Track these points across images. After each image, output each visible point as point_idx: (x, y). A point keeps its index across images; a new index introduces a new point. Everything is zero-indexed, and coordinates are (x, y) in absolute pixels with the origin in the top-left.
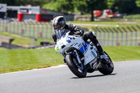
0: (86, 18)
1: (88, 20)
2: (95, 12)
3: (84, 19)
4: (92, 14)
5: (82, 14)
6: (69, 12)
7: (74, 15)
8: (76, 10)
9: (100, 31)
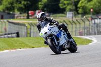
0: (24, 16)
1: (25, 17)
2: (30, 12)
3: (22, 17)
4: (28, 14)
5: (21, 14)
6: (11, 12)
7: (14, 14)
8: (16, 11)
9: (33, 26)
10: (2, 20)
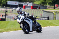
1: (53, 8)
2: (56, 5)
5: (50, 6)
6: (45, 5)
7: (47, 6)
9: (58, 13)
10: (39, 10)
